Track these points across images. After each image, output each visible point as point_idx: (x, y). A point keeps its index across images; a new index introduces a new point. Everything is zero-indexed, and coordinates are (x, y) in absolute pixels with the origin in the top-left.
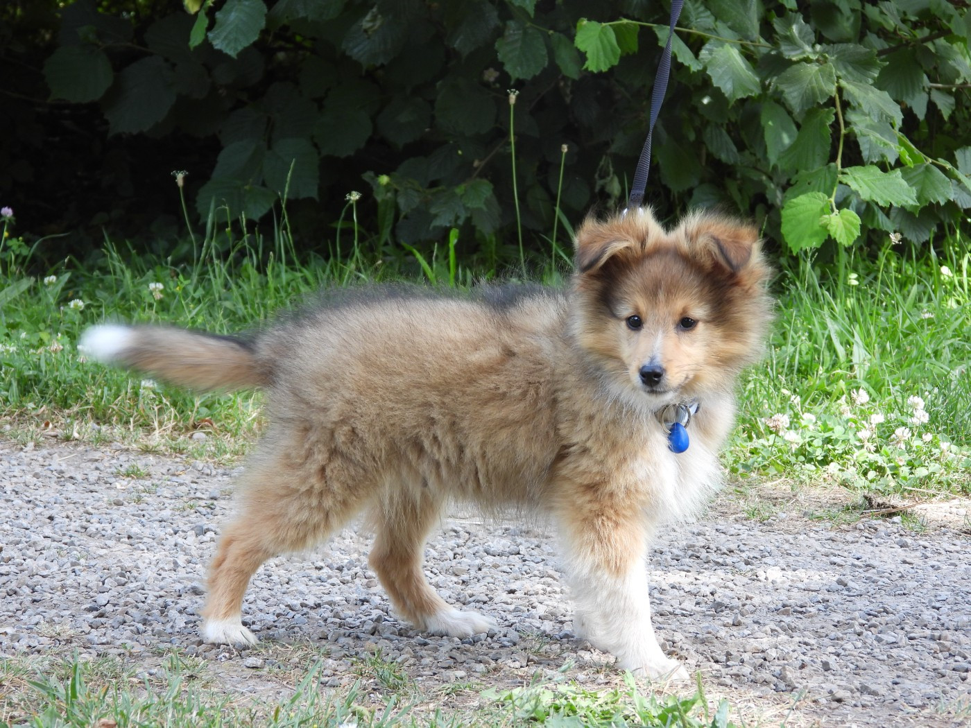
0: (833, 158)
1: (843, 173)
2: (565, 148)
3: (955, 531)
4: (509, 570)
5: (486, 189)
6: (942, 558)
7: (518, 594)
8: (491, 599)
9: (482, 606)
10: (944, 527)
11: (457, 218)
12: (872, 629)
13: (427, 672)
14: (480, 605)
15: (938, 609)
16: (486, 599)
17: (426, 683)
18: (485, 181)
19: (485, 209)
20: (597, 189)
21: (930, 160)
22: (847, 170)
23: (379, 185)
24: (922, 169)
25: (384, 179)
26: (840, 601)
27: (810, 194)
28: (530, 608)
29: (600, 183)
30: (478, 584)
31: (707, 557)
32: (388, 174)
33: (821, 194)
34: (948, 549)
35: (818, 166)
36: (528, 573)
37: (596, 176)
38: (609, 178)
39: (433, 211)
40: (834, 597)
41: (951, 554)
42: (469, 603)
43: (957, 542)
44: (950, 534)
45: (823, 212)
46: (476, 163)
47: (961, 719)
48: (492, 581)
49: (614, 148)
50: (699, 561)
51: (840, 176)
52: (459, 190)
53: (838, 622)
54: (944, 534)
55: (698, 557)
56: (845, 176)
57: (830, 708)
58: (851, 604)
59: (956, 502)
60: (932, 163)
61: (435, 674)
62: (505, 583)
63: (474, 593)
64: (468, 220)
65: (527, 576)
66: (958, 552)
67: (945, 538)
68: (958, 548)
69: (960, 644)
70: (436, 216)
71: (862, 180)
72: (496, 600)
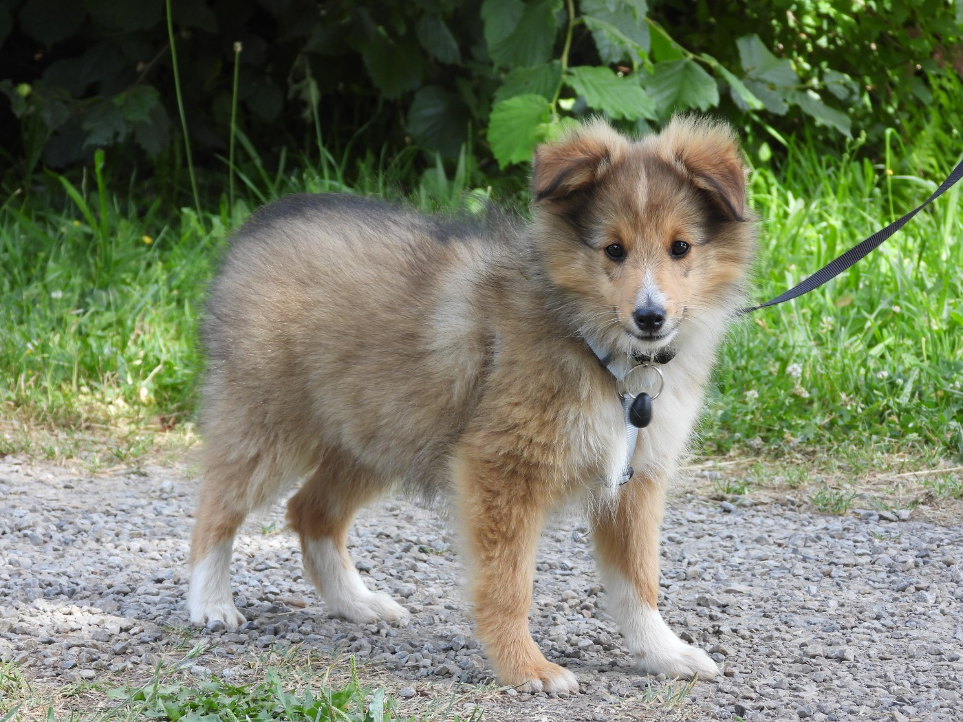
0: (557, 53)
1: (569, 74)
2: (238, 47)
3: (702, 498)
4: (158, 557)
5: (151, 97)
6: (684, 529)
7: (166, 584)
8: (133, 590)
9: (123, 598)
10: (691, 493)
11: (117, 134)
12: (585, 612)
13: (49, 672)
14: (120, 597)
15: (667, 587)
16: (128, 589)
17: (47, 686)
18: (151, 88)
19: (149, 121)
20: (291, 95)
21: (691, 56)
22: (574, 70)
23: (18, 96)
24: (681, 66)
25: (25, 89)
26: (552, 581)
27: (526, 96)
28: (179, 599)
29: (294, 88)
30: (120, 574)
31: (398, 535)
32: (29, 81)
33: (540, 98)
34: (690, 519)
35: (538, 64)
36: (180, 560)
37: (290, 80)
38: (305, 82)
39: (87, 126)
40: (544, 577)
41: (695, 525)
42: (108, 594)
43: (704, 510)
44: (694, 502)
45: (540, 119)
46: (140, 67)
47: (670, 708)
48: (137, 569)
49: (311, 45)
50: (389, 540)
51: (564, 77)
52: (119, 100)
53: (546, 605)
54: (690, 501)
55: (388, 536)
56: (571, 77)
57: (520, 700)
58: (564, 584)
59: (710, 464)
60: (695, 60)
61: (58, 675)
62: (153, 571)
63: (114, 584)
64: (132, 136)
65: (180, 563)
66: (702, 522)
67: (690, 506)
68: (702, 517)
69: (686, 626)
70: (89, 133)
71: (592, 83)
72: (140, 590)
